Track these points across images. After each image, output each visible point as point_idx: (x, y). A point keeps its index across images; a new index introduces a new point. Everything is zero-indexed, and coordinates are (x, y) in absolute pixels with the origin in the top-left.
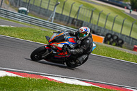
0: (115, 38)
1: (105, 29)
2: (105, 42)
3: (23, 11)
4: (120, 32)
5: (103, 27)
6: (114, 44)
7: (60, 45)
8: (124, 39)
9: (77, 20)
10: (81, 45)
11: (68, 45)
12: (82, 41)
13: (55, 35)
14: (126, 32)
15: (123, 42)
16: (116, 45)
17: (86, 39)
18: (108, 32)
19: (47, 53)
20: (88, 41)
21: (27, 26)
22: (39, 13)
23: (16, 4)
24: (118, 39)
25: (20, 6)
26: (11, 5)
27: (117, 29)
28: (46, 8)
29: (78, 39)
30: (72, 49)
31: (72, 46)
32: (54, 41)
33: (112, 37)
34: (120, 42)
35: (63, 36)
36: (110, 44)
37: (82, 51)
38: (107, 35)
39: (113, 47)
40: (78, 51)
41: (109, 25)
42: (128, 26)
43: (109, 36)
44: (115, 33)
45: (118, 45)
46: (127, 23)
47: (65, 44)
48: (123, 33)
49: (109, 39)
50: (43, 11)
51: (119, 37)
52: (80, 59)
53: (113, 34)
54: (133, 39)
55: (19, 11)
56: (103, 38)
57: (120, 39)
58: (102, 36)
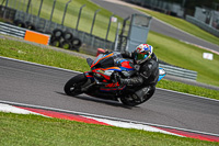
0: (68, 36)
1: (52, 23)
2: (52, 43)
4: (75, 27)
5: (48, 19)
6: (67, 46)
8: (82, 39)
9: (6, 8)
10: (140, 71)
13: (101, 57)
14: (85, 27)
15: (80, 44)
16: (69, 49)
17: (148, 62)
18: (56, 27)
19: (89, 85)
20: (150, 66)
24: (72, 39)
27: (70, 22)
29: (135, 63)
30: (126, 77)
31: (126, 73)
32: (99, 66)
33: (63, 35)
34: (76, 42)
36: (60, 46)
37: (141, 80)
38: (55, 32)
39: (64, 51)
40: (134, 80)
41: (58, 16)
42: (87, 18)
43: (58, 34)
44: (68, 29)
45: (72, 48)
46: (87, 13)
48: (79, 28)
49: (58, 39)
51: (74, 34)
52: (139, 93)
53: (64, 30)
54: (96, 38)
56: (49, 36)
57: (76, 39)
58: (47, 33)
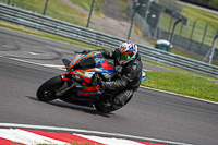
3: (163, 46)
7: (88, 75)
10: (123, 73)
11: (100, 74)
12: (125, 66)
13: (79, 57)
19: (66, 88)
20: (134, 67)
21: (169, 69)
22: (189, 49)
23: (153, 34)
25: (158, 38)
26: (145, 35)
28: (200, 41)
31: (107, 75)
32: (77, 67)
35: (92, 59)
37: (124, 83)
47: (96, 73)
50: (195, 47)
52: (121, 98)
55: (157, 46)
